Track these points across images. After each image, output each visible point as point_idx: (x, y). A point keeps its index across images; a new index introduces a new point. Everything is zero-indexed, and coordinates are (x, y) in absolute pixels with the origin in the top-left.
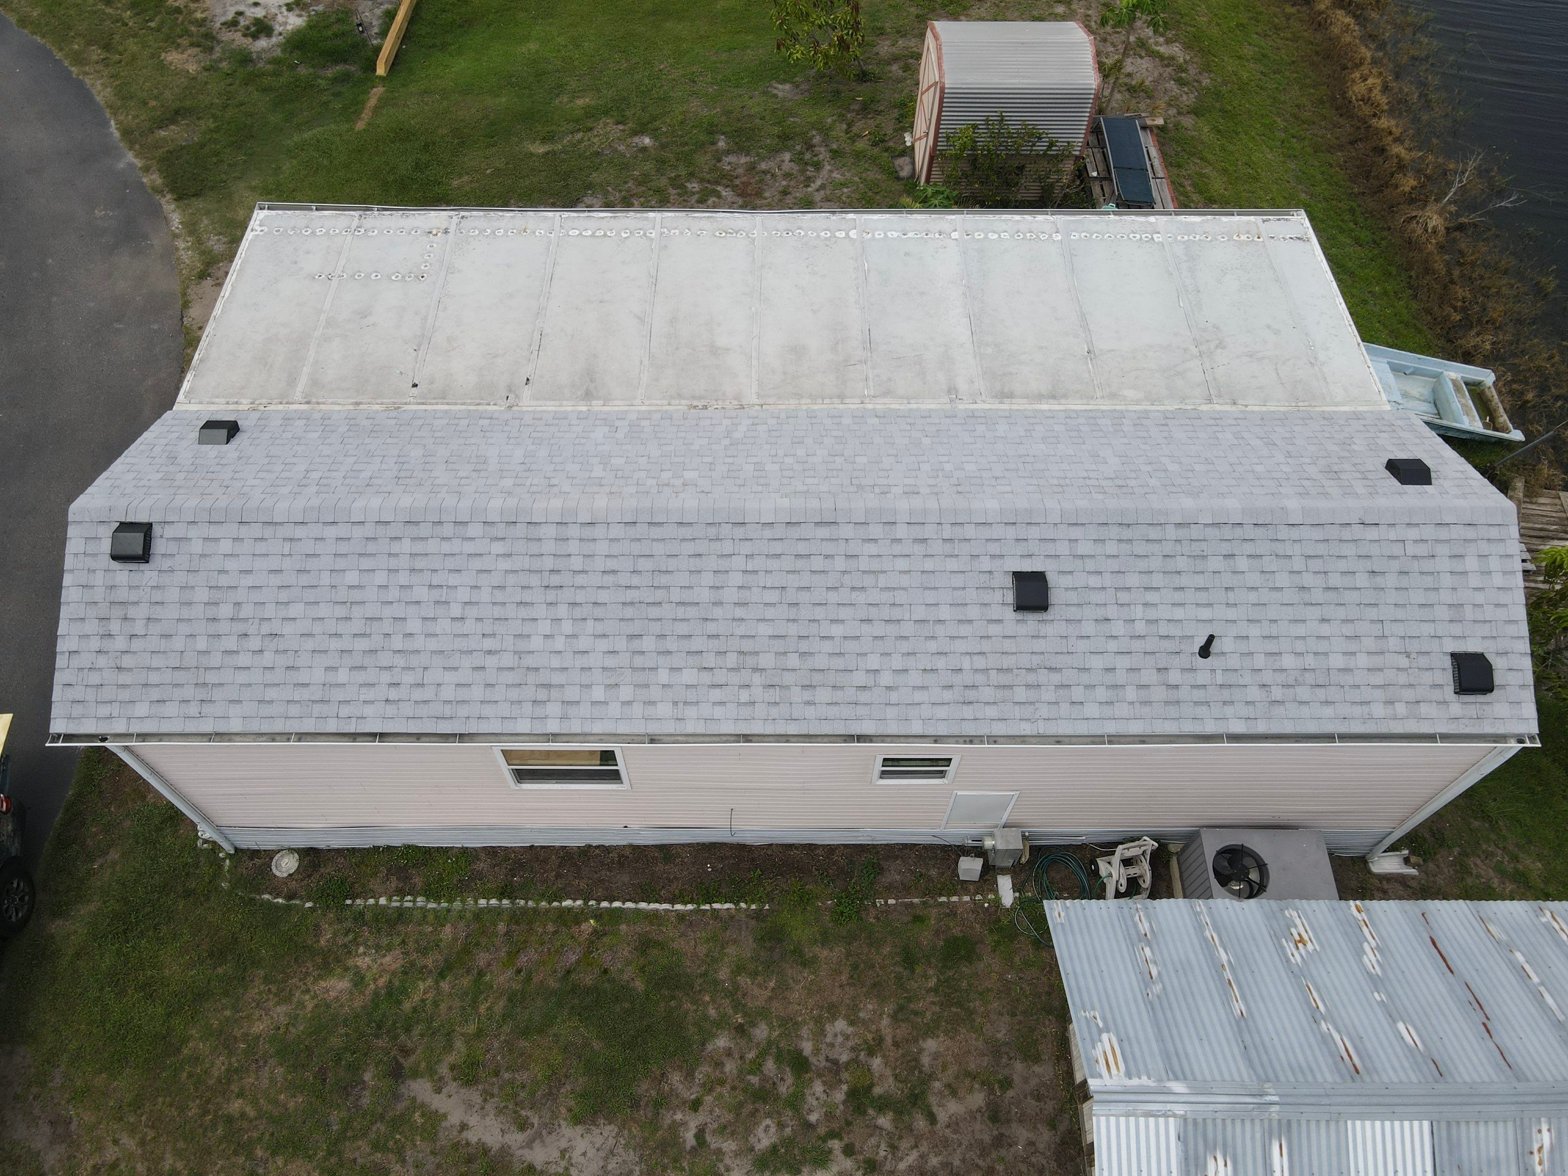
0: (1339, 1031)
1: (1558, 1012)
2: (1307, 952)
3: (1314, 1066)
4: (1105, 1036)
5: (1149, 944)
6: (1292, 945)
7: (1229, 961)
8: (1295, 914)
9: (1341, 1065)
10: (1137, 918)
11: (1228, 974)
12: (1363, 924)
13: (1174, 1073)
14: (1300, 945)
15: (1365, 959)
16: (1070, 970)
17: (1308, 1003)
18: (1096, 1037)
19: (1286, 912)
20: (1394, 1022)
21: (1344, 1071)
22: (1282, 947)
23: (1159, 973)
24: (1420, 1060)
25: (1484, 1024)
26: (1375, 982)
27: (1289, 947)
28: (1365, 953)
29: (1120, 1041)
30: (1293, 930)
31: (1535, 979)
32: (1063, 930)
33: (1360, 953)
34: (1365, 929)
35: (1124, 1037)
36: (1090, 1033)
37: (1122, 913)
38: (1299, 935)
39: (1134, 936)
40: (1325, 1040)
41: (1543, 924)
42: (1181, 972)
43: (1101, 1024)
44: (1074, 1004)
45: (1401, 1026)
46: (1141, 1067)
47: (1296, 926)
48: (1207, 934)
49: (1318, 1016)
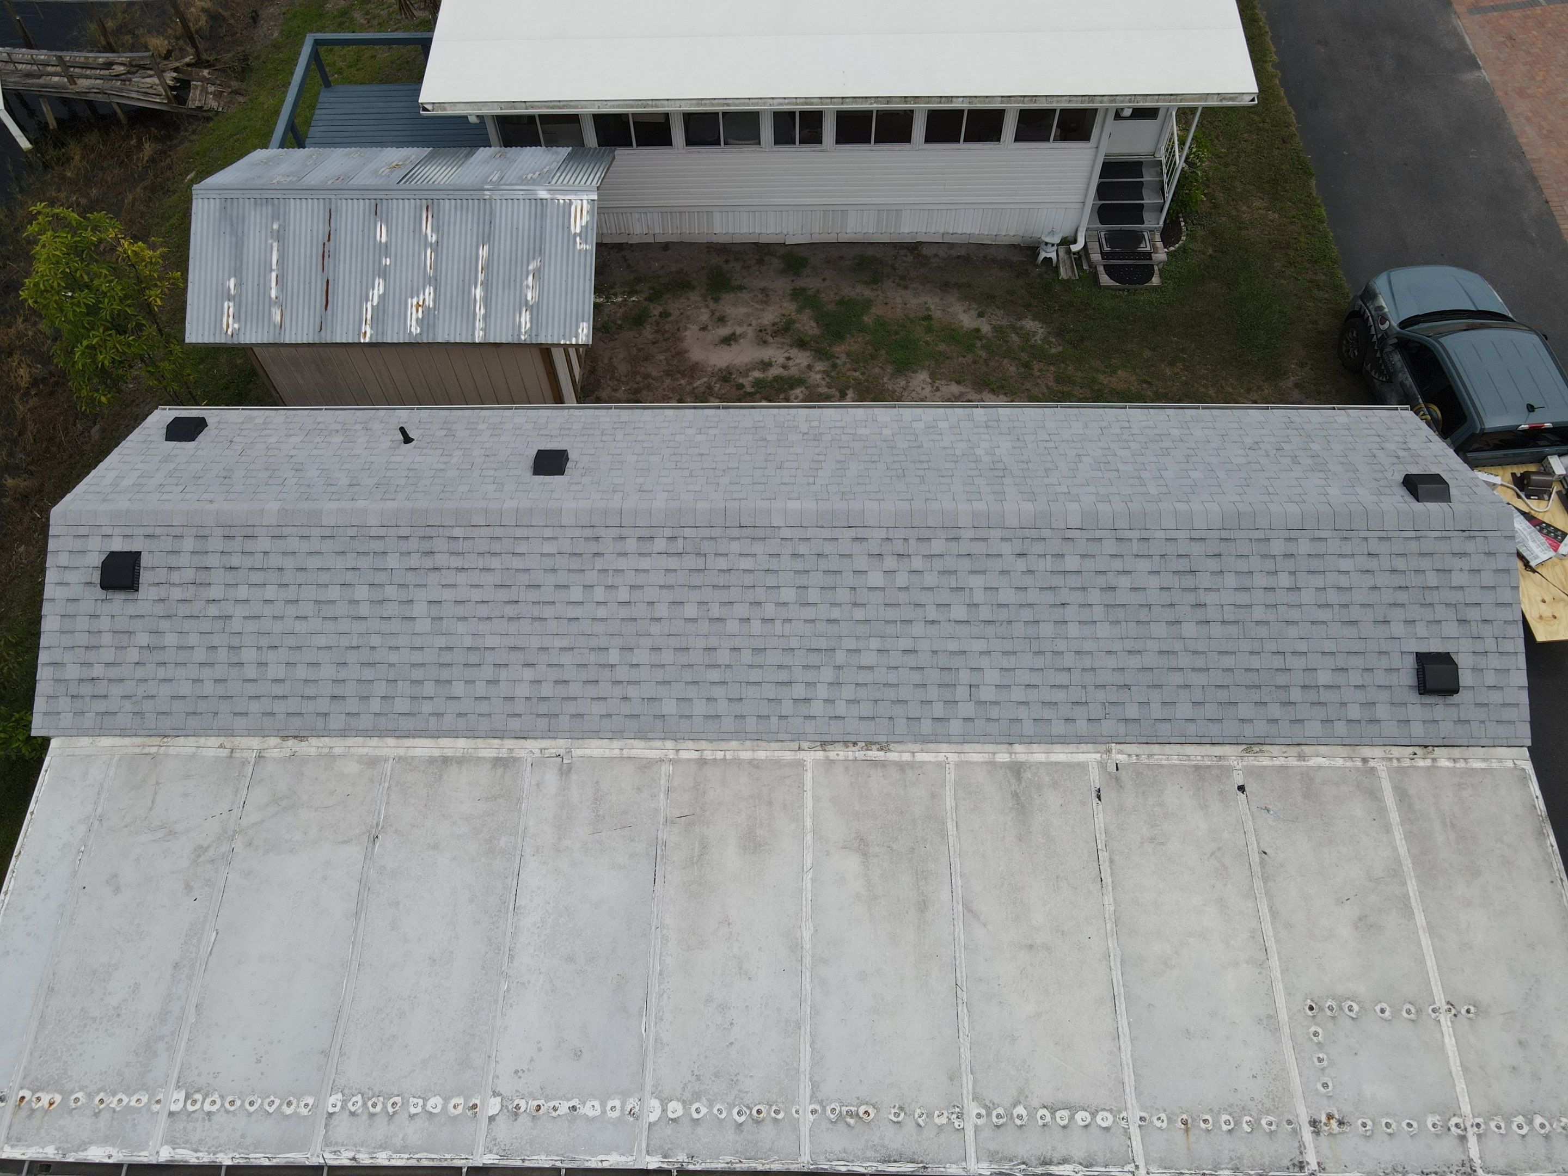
0: (426, 234)
1: (275, 249)
2: (418, 297)
3: (453, 211)
4: (578, 231)
5: (527, 301)
6: (427, 303)
7: (476, 288)
8: (413, 329)
9: (435, 211)
10: (528, 325)
11: (481, 277)
12: (369, 322)
13: (542, 204)
14: (421, 303)
15: (381, 291)
16: (587, 282)
17: (436, 256)
18: (584, 230)
19: (418, 331)
20: (386, 243)
21: (435, 207)
22: (434, 301)
23: (527, 278)
24: (384, 216)
25: (329, 240)
26: (383, 273)
27: (430, 302)
28: (379, 296)
29: (569, 227)
30: (420, 315)
31: (274, 275)
32: (583, 317)
33: (382, 297)
34: (369, 317)
35: (566, 229)
36: (587, 233)
37: (537, 331)
38: (417, 311)
39: (535, 309)
40: (437, 229)
41: (239, 321)
42: (512, 279)
43: (578, 239)
44: (592, 255)
45: (384, 240)
46: (561, 209)
47: (417, 319)
48: (483, 311)
49: (434, 246)
